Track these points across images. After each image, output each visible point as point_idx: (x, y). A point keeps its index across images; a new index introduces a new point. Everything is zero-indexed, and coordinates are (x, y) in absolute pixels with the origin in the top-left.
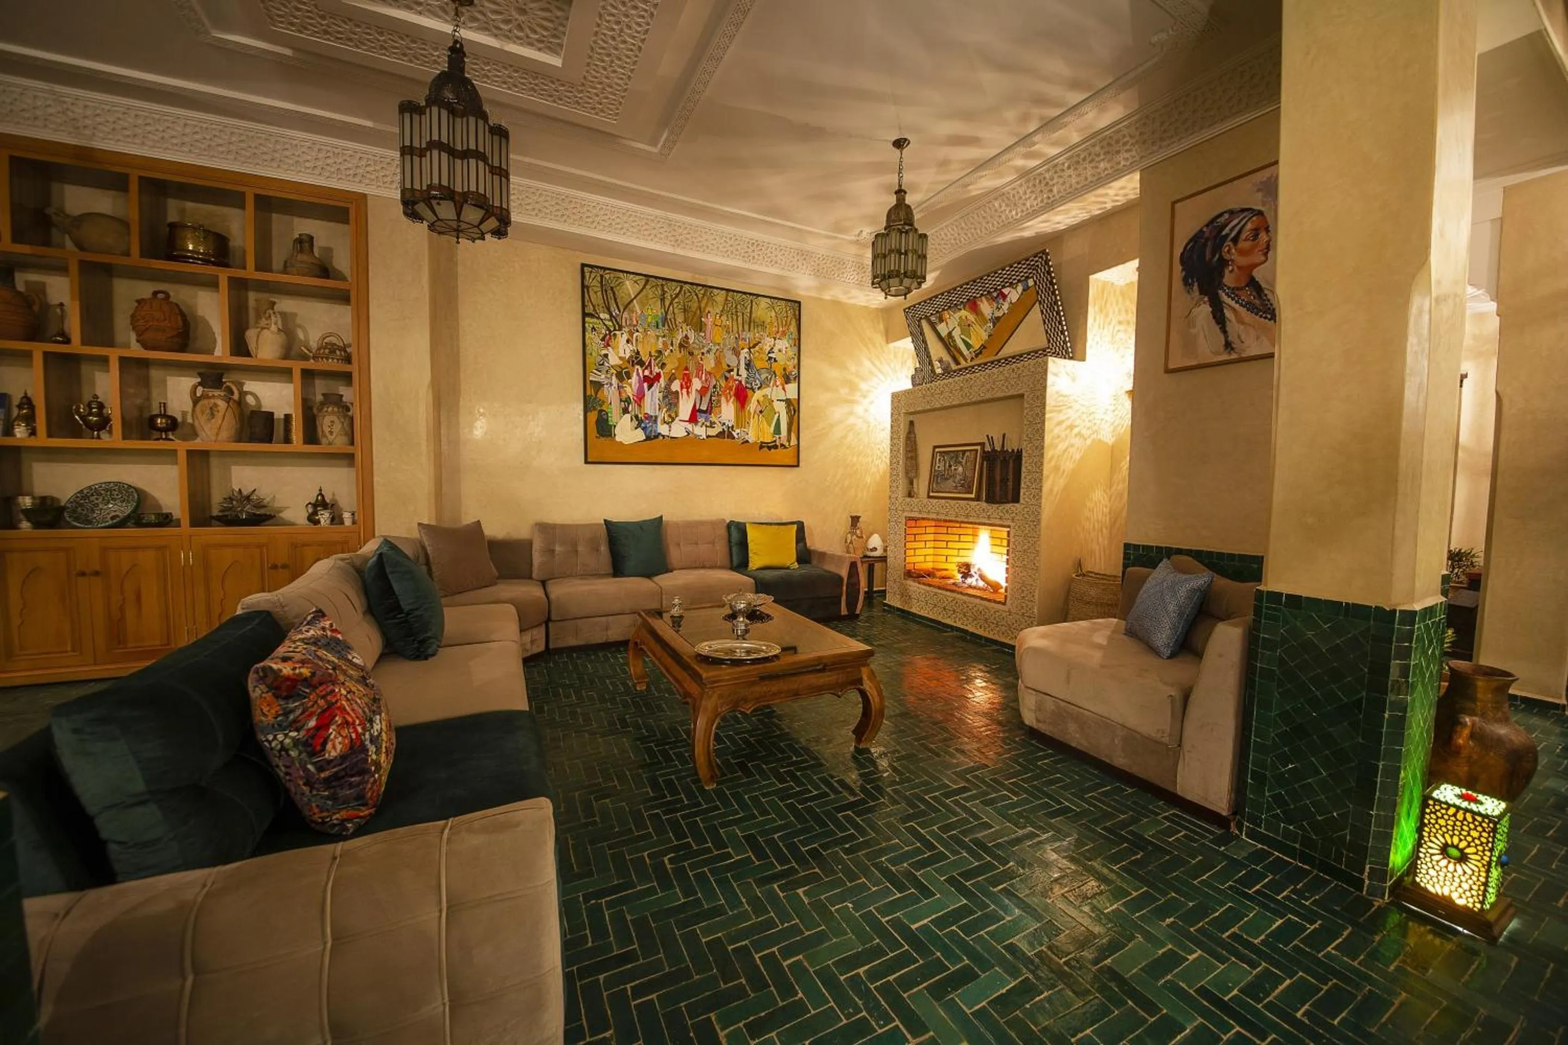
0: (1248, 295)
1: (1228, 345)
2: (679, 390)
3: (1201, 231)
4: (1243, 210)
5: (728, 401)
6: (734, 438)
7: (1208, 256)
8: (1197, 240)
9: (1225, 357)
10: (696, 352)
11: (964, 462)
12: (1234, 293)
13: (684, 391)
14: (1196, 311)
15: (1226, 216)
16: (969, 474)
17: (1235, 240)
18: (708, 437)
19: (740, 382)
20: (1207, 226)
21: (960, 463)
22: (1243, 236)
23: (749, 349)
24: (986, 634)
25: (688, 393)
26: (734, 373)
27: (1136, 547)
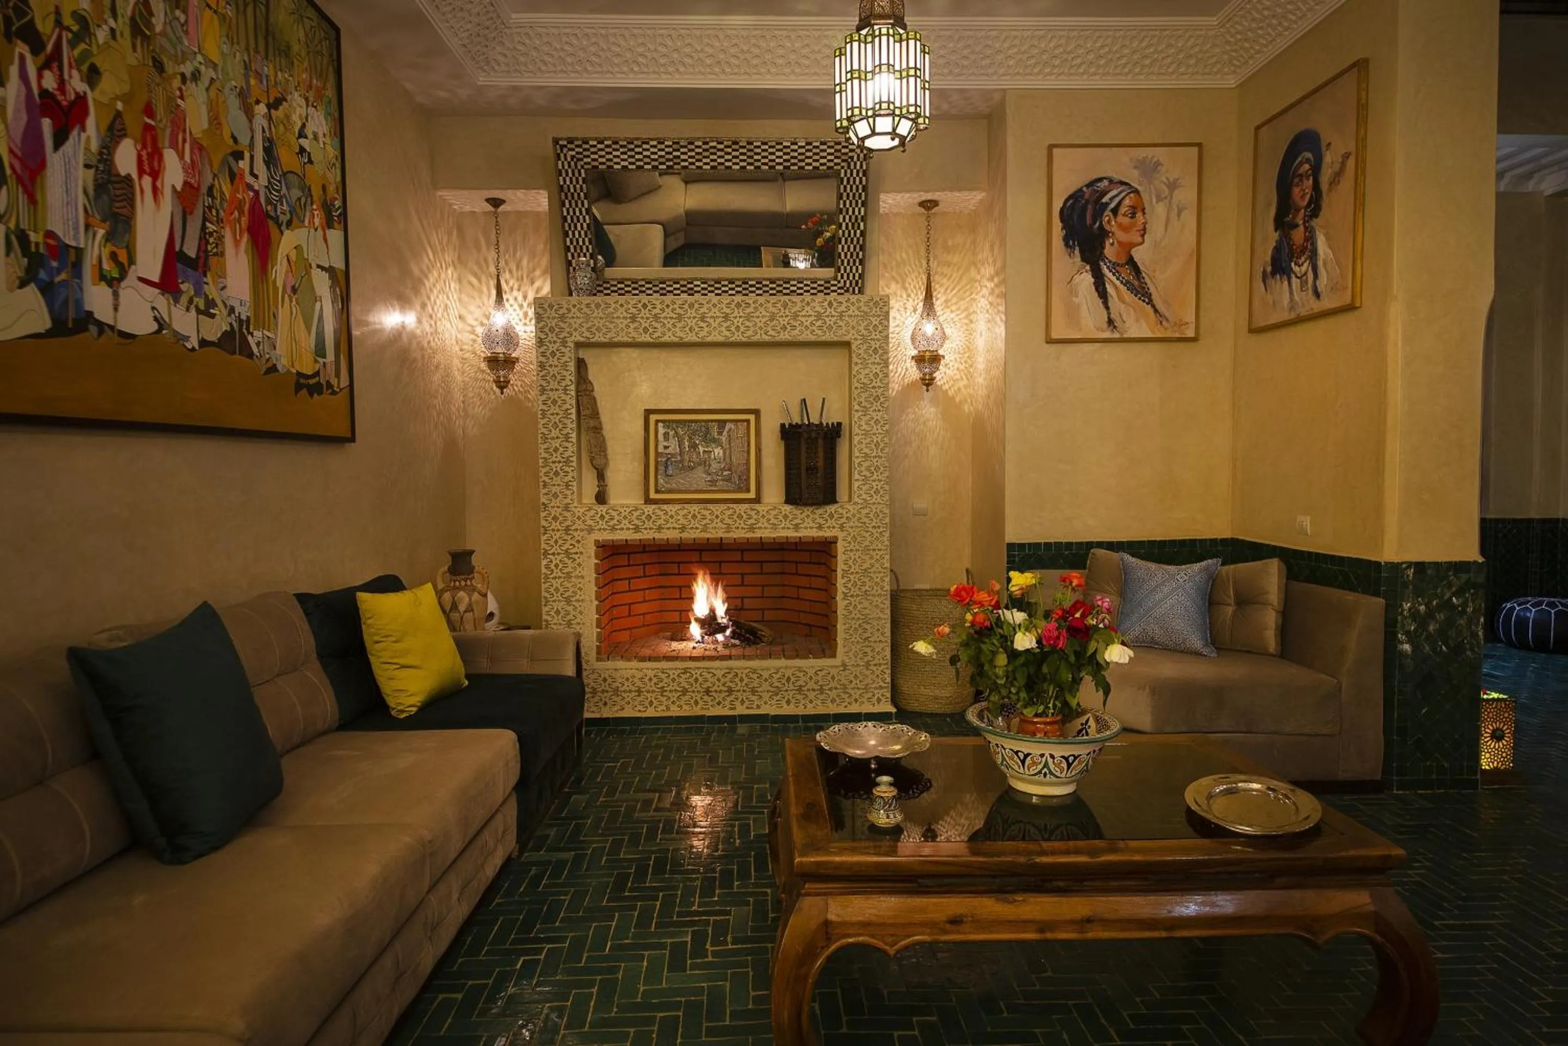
0: (1126, 272)
1: (1110, 322)
2: (135, 176)
3: (1080, 190)
4: (1122, 183)
5: (237, 243)
6: (251, 355)
7: (1089, 220)
8: (1076, 197)
9: (1107, 335)
10: (170, 68)
11: (724, 439)
12: (1114, 267)
13: (147, 181)
14: (1078, 278)
15: (1106, 183)
16: (737, 459)
17: (1115, 211)
18: (203, 343)
19: (257, 193)
20: (1088, 186)
21: (714, 440)
22: (1123, 210)
23: (269, 106)
24: (800, 711)
25: (155, 190)
26: (244, 164)
27: (1022, 546)
